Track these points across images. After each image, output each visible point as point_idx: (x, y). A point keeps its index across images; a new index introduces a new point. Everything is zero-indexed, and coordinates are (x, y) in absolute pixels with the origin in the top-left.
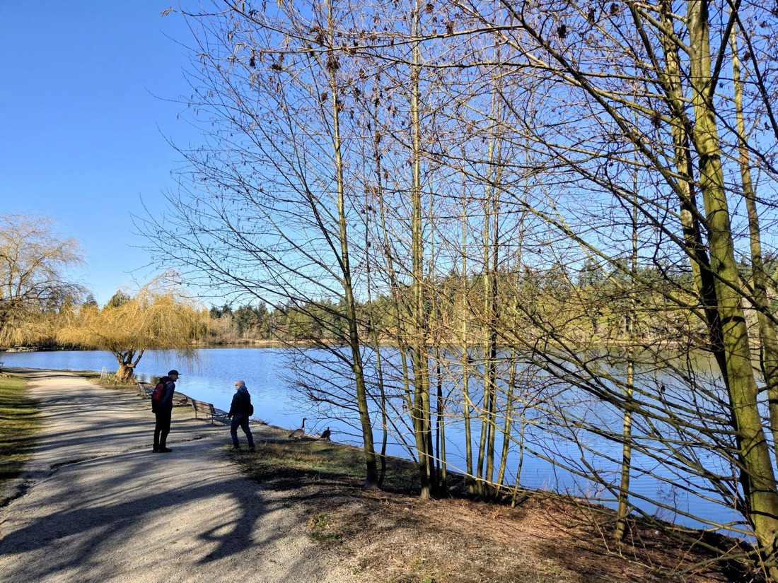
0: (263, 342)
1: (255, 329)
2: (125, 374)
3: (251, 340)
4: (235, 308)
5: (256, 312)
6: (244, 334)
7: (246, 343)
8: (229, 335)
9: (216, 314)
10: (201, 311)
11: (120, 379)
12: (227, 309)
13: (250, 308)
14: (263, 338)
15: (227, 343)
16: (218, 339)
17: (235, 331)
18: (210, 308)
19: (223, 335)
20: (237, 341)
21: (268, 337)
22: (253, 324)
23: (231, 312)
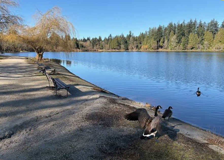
0: (101, 50)
1: (98, 46)
2: (39, 57)
3: (97, 50)
4: (91, 39)
5: (98, 40)
6: (94, 48)
7: (95, 50)
8: (89, 48)
9: (85, 40)
10: (80, 40)
11: (37, 60)
12: (88, 39)
13: (96, 38)
14: (101, 49)
15: (89, 50)
16: (86, 49)
17: (91, 47)
18: (83, 39)
19: (88, 48)
20: (92, 50)
21: (102, 49)
22: (97, 44)
23: (90, 40)
